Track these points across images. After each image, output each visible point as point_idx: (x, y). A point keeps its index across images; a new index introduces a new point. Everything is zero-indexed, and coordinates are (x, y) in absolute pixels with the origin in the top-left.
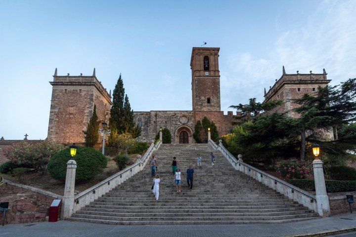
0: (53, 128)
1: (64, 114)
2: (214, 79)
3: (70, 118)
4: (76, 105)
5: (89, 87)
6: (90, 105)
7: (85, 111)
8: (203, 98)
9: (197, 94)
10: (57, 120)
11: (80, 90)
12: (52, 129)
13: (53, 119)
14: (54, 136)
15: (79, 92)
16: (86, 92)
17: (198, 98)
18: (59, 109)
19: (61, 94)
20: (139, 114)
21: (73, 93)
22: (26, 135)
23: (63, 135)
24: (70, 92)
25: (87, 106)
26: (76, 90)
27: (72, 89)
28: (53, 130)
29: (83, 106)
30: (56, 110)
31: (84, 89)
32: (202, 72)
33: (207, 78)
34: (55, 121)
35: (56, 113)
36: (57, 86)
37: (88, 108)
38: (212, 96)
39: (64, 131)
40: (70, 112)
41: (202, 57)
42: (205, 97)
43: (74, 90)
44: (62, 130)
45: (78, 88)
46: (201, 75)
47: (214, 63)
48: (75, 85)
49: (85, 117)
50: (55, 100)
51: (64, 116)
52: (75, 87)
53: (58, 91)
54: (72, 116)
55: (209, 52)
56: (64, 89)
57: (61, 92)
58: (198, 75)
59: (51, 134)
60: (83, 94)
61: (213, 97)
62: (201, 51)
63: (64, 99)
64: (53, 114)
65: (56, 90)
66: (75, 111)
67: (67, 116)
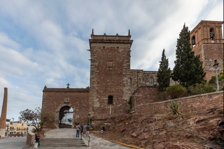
0: (95, 78)
1: (104, 67)
2: (220, 46)
3: (110, 70)
4: (115, 60)
5: (126, 45)
6: (128, 60)
7: (124, 65)
8: (211, 60)
9: (206, 57)
10: (98, 71)
11: (118, 47)
12: (93, 79)
13: (94, 71)
14: (96, 85)
15: (116, 49)
16: (123, 49)
17: (207, 60)
18: (99, 63)
19: (99, 50)
20: (151, 73)
21: (111, 50)
22: (68, 85)
23: (104, 84)
24: (108, 49)
25: (125, 61)
26: (114, 47)
27: (110, 47)
28: (95, 80)
29: (121, 61)
30: (97, 64)
31: (122, 47)
32: (210, 40)
33: (213, 45)
34: (96, 73)
35: (97, 66)
36: (96, 44)
37: (126, 62)
38: (219, 58)
39: (105, 81)
40: (109, 66)
41: (209, 29)
42: (213, 59)
43: (112, 47)
44: (104, 80)
45: (116, 46)
46: (209, 43)
47: (219, 33)
48: (113, 43)
49: (124, 70)
50: (94, 55)
51: (104, 69)
52: (112, 44)
53: (96, 48)
54: (112, 69)
55: (214, 25)
56: (102, 46)
57: (100, 48)
58: (206, 43)
59: (93, 84)
60: (121, 50)
61: (219, 60)
62: (208, 24)
63: (103, 55)
64: (94, 67)
65: (95, 47)
66: (114, 65)
67: (107, 69)
